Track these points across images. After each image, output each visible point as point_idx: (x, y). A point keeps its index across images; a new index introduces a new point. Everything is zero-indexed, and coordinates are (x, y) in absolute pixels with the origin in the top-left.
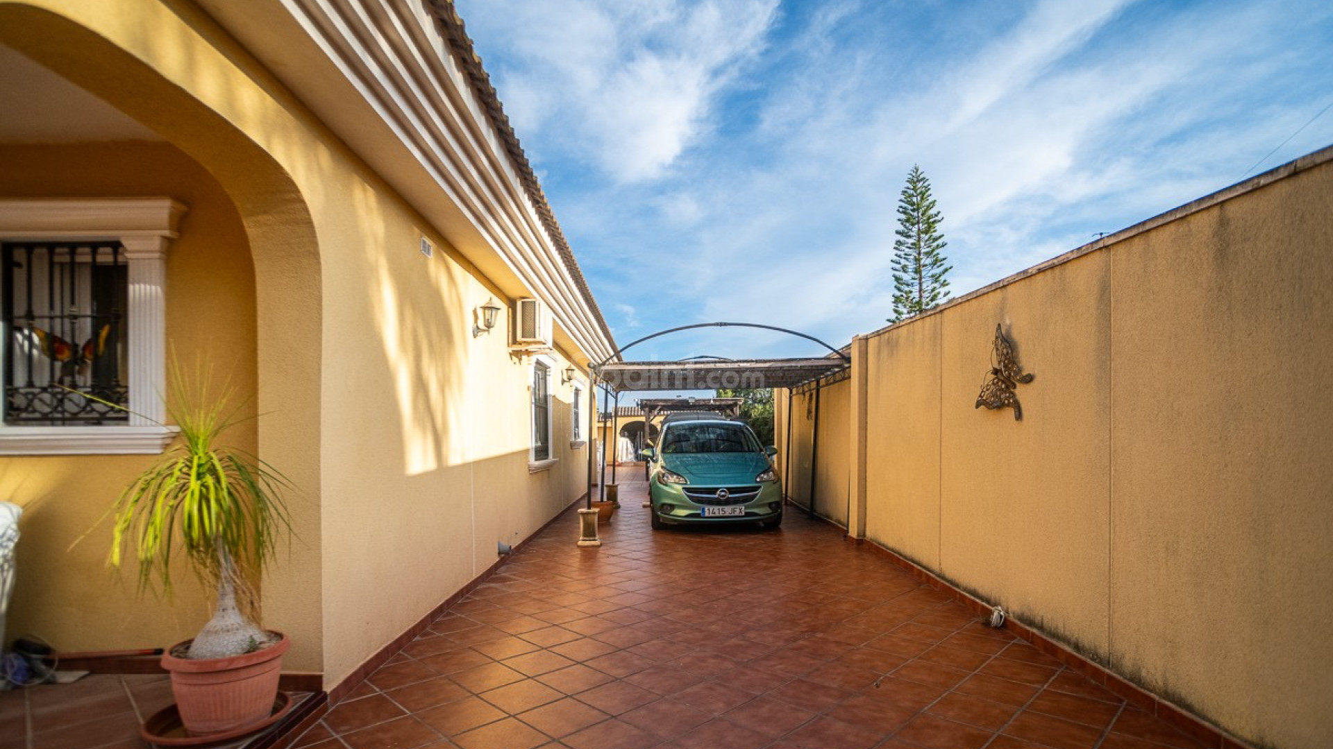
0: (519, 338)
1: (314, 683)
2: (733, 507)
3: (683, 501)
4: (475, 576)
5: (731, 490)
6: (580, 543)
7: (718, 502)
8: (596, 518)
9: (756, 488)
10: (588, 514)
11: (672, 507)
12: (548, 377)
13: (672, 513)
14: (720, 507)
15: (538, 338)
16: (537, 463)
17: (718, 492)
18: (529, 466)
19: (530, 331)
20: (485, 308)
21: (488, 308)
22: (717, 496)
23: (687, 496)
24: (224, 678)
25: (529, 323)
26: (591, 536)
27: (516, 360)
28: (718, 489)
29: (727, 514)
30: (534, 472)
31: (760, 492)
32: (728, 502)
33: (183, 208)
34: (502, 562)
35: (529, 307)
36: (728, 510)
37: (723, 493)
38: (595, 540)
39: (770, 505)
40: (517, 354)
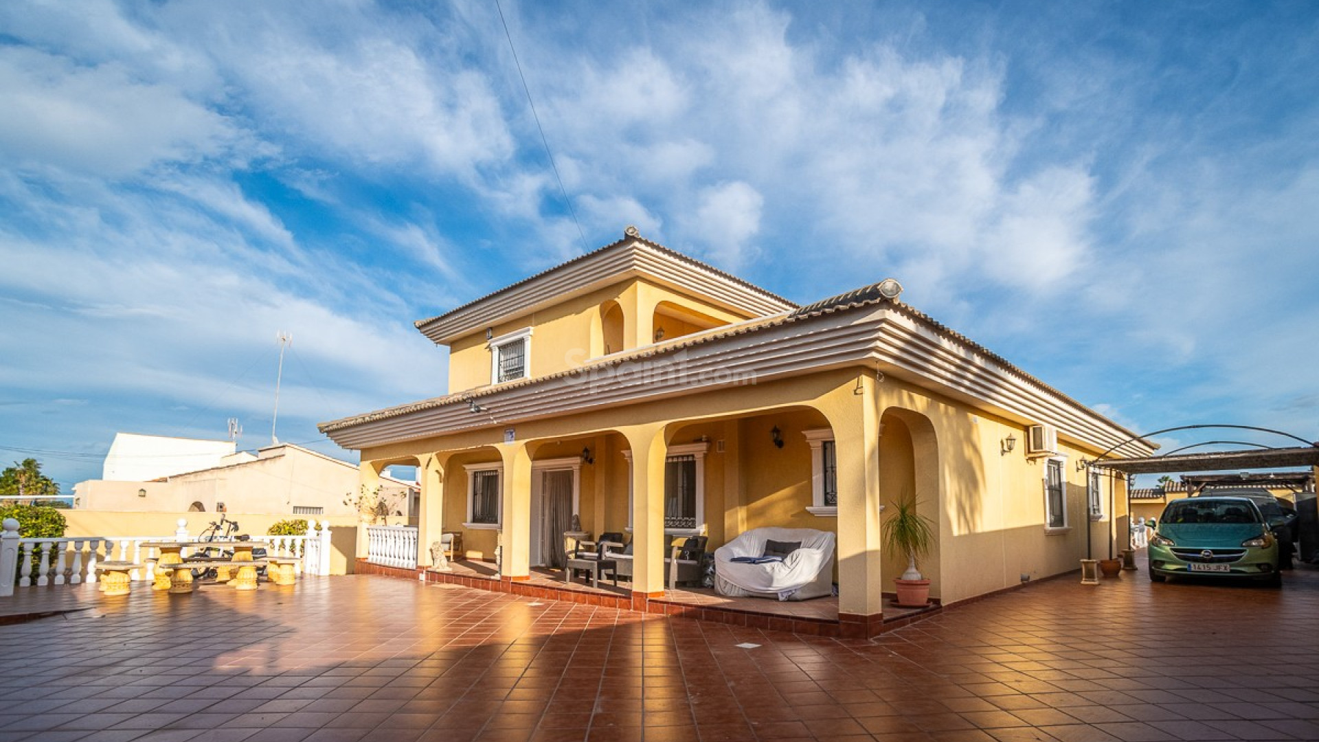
0: (1032, 449)
1: (937, 601)
2: (1218, 564)
3: (1171, 559)
4: (1005, 587)
5: (1215, 552)
6: (1083, 582)
7: (1203, 560)
8: (1095, 565)
9: (1242, 551)
10: (1088, 562)
11: (1163, 563)
12: (1061, 469)
13: (1163, 567)
14: (1206, 564)
15: (1044, 450)
16: (1050, 528)
17: (1203, 553)
18: (1045, 531)
19: (1039, 445)
20: (1007, 440)
21: (1010, 439)
22: (1201, 556)
23: (1176, 555)
24: (915, 587)
25: (1038, 441)
26: (1090, 578)
27: (1032, 462)
28: (1202, 550)
29: (1212, 570)
30: (1049, 535)
31: (1245, 554)
32: (1212, 561)
33: (884, 425)
34: (1024, 586)
35: (1038, 431)
36: (1213, 567)
37: (1207, 554)
38: (1093, 581)
39: (1259, 565)
40: (1033, 459)
